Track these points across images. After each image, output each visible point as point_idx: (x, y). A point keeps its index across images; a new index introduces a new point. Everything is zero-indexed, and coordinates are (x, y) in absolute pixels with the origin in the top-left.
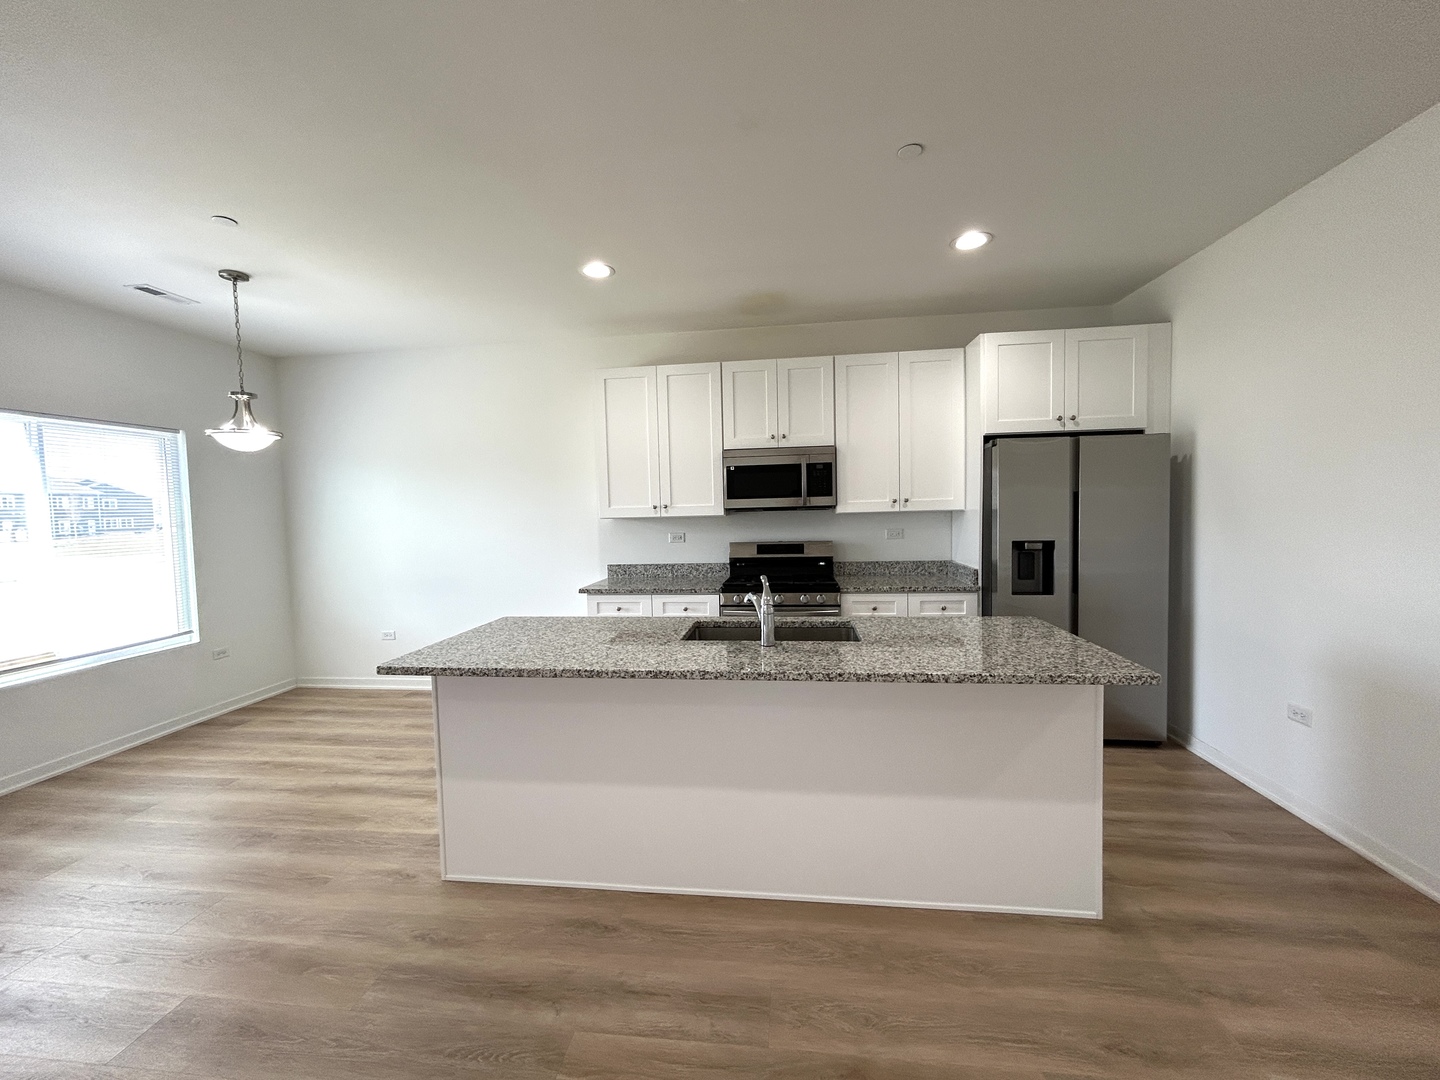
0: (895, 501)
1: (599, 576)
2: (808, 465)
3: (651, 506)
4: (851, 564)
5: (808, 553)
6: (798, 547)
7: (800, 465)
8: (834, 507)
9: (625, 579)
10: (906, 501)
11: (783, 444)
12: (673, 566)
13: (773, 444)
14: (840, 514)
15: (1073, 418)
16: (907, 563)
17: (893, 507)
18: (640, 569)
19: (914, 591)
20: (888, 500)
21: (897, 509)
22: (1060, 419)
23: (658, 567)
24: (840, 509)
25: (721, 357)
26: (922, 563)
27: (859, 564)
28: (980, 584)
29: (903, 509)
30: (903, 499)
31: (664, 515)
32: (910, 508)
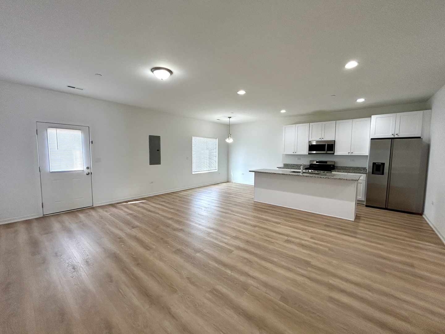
0: (349, 153)
1: (282, 166)
2: (327, 144)
3: (292, 152)
4: (340, 167)
5: (328, 163)
6: (326, 162)
7: (326, 144)
8: (334, 154)
9: (286, 166)
10: (352, 153)
11: (323, 140)
12: (297, 165)
13: (320, 140)
14: (335, 155)
15: (397, 134)
16: (355, 167)
17: (349, 154)
18: (290, 165)
19: (349, 172)
20: (348, 153)
21: (350, 154)
22: (393, 134)
23: (294, 165)
24: (335, 154)
25: (309, 122)
26: (359, 168)
27: (341, 167)
28: (367, 172)
29: (351, 155)
30: (351, 152)
31: (295, 154)
32: (353, 154)
